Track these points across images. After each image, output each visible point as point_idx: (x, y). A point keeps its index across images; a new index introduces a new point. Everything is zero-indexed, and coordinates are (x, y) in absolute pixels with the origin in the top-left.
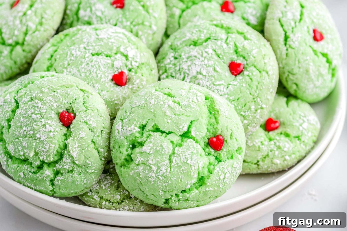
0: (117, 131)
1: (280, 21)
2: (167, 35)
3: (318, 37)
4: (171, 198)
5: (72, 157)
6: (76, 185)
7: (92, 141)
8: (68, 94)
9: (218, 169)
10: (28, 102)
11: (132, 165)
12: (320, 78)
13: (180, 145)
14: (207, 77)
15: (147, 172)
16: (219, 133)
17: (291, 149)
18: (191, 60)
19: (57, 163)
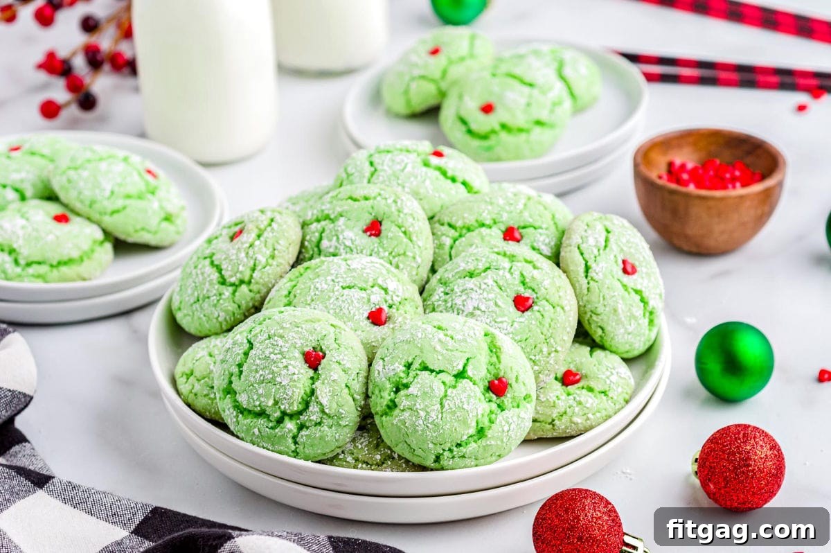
0: (377, 372)
1: (579, 248)
2: (433, 270)
3: (629, 269)
4: (442, 454)
5: (321, 404)
6: (325, 442)
7: (347, 386)
8: (315, 330)
9: (501, 418)
10: (266, 340)
11: (396, 412)
12: (633, 321)
13: (454, 387)
14: (487, 313)
15: (414, 419)
16: (501, 374)
17: (595, 405)
18: (467, 294)
19: (301, 415)
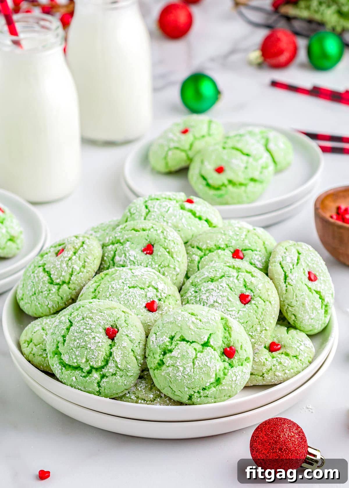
0: (152, 342)
1: (280, 264)
2: (187, 277)
3: (312, 278)
4: (193, 395)
5: (116, 362)
6: (118, 386)
7: (132, 350)
8: (113, 314)
9: (231, 372)
10: (81, 320)
11: (164, 367)
12: (314, 311)
13: (202, 352)
14: (222, 305)
15: (175, 372)
16: (232, 344)
17: (290, 364)
18: (209, 292)
19: (103, 368)
